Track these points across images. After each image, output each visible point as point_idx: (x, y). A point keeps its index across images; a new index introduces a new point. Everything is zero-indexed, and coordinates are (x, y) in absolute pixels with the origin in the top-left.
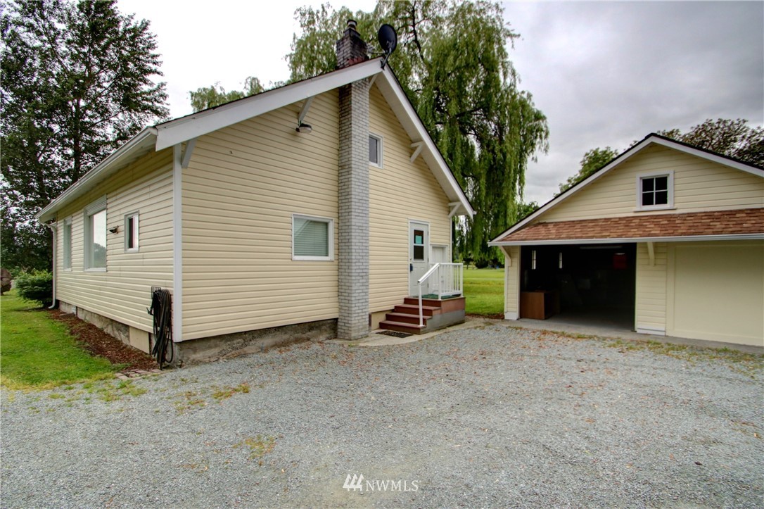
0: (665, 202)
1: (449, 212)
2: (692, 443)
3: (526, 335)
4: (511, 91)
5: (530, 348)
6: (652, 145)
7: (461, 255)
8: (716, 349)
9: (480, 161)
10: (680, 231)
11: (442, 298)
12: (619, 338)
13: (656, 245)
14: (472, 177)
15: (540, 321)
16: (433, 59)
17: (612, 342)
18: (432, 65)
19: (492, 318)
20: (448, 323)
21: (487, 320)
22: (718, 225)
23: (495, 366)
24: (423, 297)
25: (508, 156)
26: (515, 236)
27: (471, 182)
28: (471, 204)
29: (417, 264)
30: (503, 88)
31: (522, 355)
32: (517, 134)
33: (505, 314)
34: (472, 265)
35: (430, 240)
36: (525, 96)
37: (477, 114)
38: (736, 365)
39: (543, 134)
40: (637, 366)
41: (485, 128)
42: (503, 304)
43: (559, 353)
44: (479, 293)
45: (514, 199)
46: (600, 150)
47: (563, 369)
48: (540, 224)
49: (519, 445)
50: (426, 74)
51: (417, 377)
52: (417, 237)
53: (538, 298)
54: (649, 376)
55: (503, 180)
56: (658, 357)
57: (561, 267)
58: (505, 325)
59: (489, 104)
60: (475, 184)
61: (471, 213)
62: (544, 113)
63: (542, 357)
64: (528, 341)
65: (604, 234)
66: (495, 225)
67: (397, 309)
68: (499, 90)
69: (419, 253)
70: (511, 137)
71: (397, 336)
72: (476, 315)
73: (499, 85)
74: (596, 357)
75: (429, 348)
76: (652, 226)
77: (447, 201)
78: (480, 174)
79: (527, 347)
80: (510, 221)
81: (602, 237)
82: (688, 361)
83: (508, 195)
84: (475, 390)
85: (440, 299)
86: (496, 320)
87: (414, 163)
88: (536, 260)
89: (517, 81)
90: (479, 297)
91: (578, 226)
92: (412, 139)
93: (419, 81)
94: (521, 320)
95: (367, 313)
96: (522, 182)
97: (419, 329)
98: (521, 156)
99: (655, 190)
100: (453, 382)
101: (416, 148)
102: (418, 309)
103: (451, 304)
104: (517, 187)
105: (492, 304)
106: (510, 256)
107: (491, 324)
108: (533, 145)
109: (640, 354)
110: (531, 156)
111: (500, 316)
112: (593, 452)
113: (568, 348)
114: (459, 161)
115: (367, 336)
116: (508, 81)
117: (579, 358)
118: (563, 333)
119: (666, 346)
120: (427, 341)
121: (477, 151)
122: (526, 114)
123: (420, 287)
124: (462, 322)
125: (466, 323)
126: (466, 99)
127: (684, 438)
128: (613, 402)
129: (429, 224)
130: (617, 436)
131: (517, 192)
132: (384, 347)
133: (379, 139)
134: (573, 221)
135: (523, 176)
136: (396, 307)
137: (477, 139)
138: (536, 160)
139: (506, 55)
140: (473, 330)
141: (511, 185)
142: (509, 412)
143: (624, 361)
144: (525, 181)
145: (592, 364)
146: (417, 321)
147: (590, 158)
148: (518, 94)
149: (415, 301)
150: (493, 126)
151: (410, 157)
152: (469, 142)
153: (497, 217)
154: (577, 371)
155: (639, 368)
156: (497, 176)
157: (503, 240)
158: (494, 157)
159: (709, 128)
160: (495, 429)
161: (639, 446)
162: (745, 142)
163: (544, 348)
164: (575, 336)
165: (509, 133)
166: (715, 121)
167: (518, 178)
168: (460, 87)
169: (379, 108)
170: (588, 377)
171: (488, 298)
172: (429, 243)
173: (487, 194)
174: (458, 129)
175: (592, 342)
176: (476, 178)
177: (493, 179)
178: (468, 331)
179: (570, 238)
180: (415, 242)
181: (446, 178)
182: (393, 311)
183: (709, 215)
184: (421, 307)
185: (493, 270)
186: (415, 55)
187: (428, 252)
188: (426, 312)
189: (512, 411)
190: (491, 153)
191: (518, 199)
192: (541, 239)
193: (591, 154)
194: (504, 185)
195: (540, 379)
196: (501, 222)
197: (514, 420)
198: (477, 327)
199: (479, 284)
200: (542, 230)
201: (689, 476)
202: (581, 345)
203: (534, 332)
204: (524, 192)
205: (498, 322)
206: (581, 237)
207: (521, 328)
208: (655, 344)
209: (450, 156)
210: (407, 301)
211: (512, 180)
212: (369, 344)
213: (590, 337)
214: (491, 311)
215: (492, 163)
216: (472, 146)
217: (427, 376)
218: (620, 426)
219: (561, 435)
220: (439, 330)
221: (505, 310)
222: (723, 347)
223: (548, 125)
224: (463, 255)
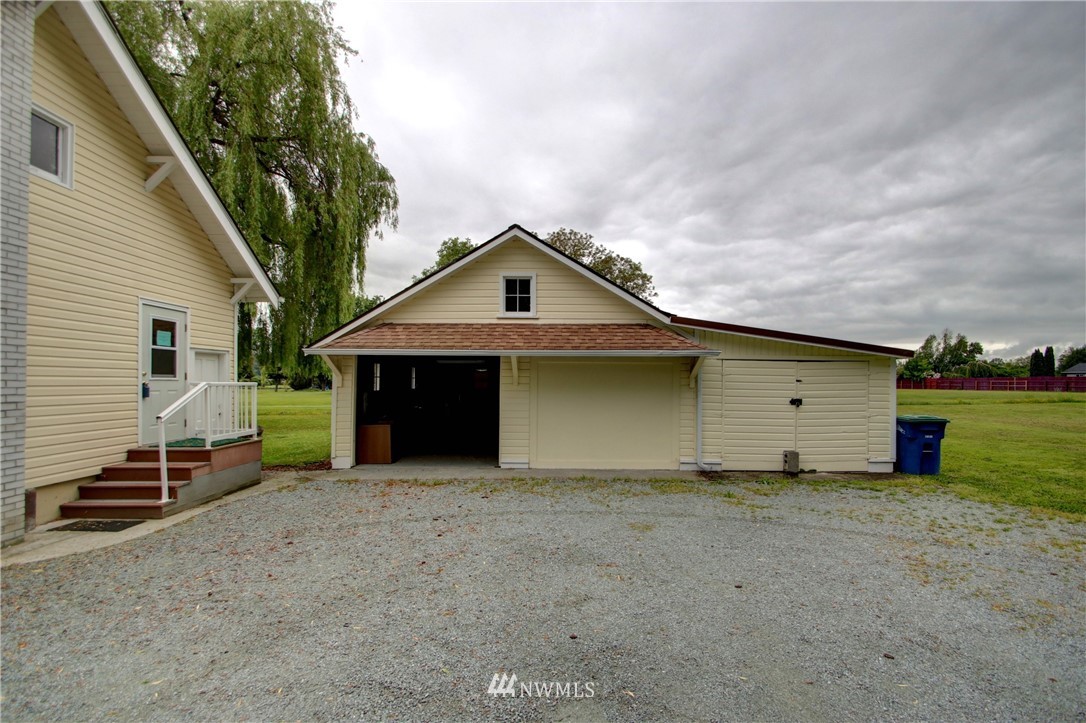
0: (527, 309)
1: (233, 294)
2: (564, 608)
3: (363, 492)
4: (345, 126)
5: (368, 511)
6: (516, 239)
7: (264, 368)
8: (576, 479)
9: (295, 219)
10: (542, 345)
11: (214, 444)
12: (482, 478)
13: (520, 359)
14: (282, 244)
15: (385, 467)
16: (207, 29)
17: (474, 485)
18: (206, 39)
19: (310, 470)
20: (226, 487)
21: (302, 473)
22: (577, 340)
23: (309, 554)
24: (167, 445)
25: (341, 222)
26: (348, 341)
27: (280, 253)
28: (275, 286)
29: (160, 385)
30: (331, 118)
31: (356, 526)
32: (354, 193)
33: (333, 461)
34: (285, 385)
35: (189, 339)
36: (365, 141)
37: (289, 146)
38: (594, 495)
39: (391, 203)
40: (502, 514)
41: (303, 171)
42: (329, 446)
43: (409, 512)
44: (293, 429)
45: (350, 288)
46: (459, 241)
47: (414, 537)
48: (385, 325)
49: (339, 699)
50: (194, 51)
51: (137, 613)
52: (159, 333)
53: (382, 433)
54: (516, 525)
55: (334, 257)
56: (524, 496)
57: (414, 387)
58: (331, 478)
59: (308, 135)
60: (287, 256)
61: (276, 300)
62: (392, 173)
63: (386, 523)
64: (366, 500)
65: (465, 344)
66: (321, 323)
67: (108, 473)
68: (326, 120)
69: (164, 363)
70: (345, 193)
71: (104, 530)
72: (282, 467)
73: (325, 110)
74: (457, 509)
75: (177, 544)
76: (516, 337)
77: (228, 276)
78: (294, 241)
79: (364, 510)
80: (344, 318)
81: (464, 347)
82: (553, 497)
83: (340, 281)
84: (265, 611)
85: (208, 447)
86: (318, 472)
87: (153, 192)
88: (380, 377)
89: (353, 115)
90: (292, 435)
91: (434, 332)
92: (149, 147)
93: (179, 58)
94: (358, 467)
95: (22, 491)
96: (361, 265)
97: (159, 508)
98: (360, 227)
99: (518, 295)
100: (221, 606)
101: (158, 166)
102: (158, 470)
103: (234, 454)
104: (355, 271)
105: (312, 446)
106: (340, 370)
107: (308, 480)
108: (376, 213)
109: (505, 496)
110: (374, 229)
111: (325, 465)
112: (453, 667)
113: (421, 502)
114: (257, 212)
115: (22, 541)
116: (341, 109)
117: (435, 515)
118: (416, 480)
119: (530, 482)
120: (177, 529)
121: (291, 205)
122: (366, 166)
123: (163, 426)
124: (256, 483)
125: (263, 483)
126: (270, 116)
127: (557, 604)
128: (477, 572)
129: (189, 312)
130: (484, 628)
131: (355, 278)
132: (63, 559)
133: (65, 128)
134: (429, 325)
135: (363, 255)
136: (104, 470)
137: (290, 185)
138: (381, 237)
139: (336, 72)
140: (276, 494)
141: (346, 266)
142: (326, 638)
143: (489, 508)
144: (367, 264)
145: (452, 521)
146: (156, 492)
147: (449, 248)
148: (355, 134)
149: (152, 454)
150: (316, 171)
151: (146, 180)
152: (277, 187)
153: (323, 310)
154: (433, 536)
155: (505, 517)
156: (324, 249)
157: (328, 346)
158: (317, 219)
159: (563, 237)
160: (297, 681)
161: (509, 634)
162: (591, 258)
163: (390, 508)
164: (431, 483)
165: (342, 188)
166: (567, 231)
167: (356, 257)
168: (258, 93)
169: (68, 65)
170: (447, 542)
171: (307, 436)
172: (189, 346)
173: (307, 275)
174: (254, 159)
175: (451, 488)
176: (289, 248)
177: (318, 252)
178: (264, 498)
179: (424, 347)
180: (154, 343)
181: (224, 234)
182: (98, 478)
183: (567, 328)
184: (163, 465)
185: (320, 392)
186: (173, 12)
187: (186, 360)
188: (173, 474)
189: (331, 634)
190: (312, 212)
191: (356, 289)
192: (386, 347)
193: (450, 244)
194: (335, 263)
195: (381, 562)
196: (330, 318)
197: (335, 652)
198: (283, 488)
199: (295, 414)
200: (387, 333)
201: (566, 659)
202: (438, 494)
203: (375, 484)
204: (364, 279)
205: (321, 475)
206: (438, 347)
207: (356, 481)
208: (520, 480)
209: (241, 202)
210: (133, 455)
211: (347, 260)
212: (22, 560)
213: (450, 482)
214: (310, 458)
215: (315, 228)
216: (281, 194)
217: (162, 606)
218: (487, 609)
219: (408, 653)
220: (207, 502)
221: (333, 456)
222: (580, 475)
223: (397, 192)
224: (267, 369)
